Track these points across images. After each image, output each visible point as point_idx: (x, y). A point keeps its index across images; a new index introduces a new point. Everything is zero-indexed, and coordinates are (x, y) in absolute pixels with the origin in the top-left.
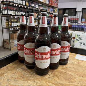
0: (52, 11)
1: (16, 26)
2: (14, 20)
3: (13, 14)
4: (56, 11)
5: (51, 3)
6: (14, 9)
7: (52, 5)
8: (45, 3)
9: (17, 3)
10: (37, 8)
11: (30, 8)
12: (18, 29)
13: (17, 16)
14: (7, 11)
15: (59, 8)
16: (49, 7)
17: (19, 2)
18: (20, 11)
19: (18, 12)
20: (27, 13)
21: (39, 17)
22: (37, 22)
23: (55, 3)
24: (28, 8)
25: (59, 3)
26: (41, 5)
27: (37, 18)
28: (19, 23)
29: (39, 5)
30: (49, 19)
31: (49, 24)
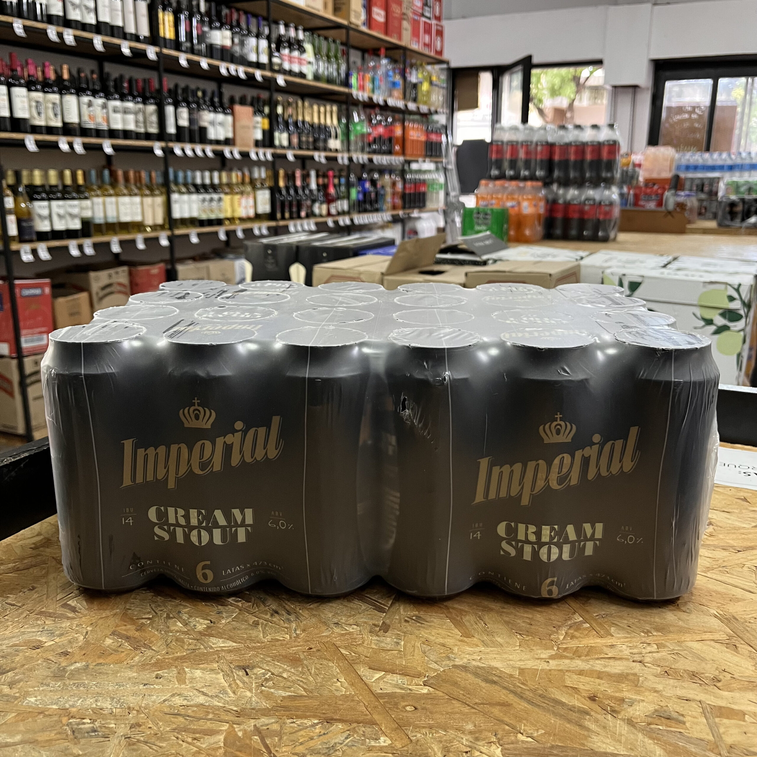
0: (393, 85)
1: (76, 225)
2: (52, 173)
3: (39, 121)
4: (425, 87)
5: (379, 15)
6: (52, 76)
7: (394, 40)
10: (258, 65)
11: (194, 64)
12: (89, 251)
13: (84, 132)
18: (108, 96)
20: (170, 110)
21: (277, 142)
22: (262, 188)
23: (416, 18)
24: (177, 59)
25: (449, 18)
26: (292, 33)
27: (265, 155)
28: (99, 200)
29: (274, 36)
30: (371, 160)
31: (376, 201)
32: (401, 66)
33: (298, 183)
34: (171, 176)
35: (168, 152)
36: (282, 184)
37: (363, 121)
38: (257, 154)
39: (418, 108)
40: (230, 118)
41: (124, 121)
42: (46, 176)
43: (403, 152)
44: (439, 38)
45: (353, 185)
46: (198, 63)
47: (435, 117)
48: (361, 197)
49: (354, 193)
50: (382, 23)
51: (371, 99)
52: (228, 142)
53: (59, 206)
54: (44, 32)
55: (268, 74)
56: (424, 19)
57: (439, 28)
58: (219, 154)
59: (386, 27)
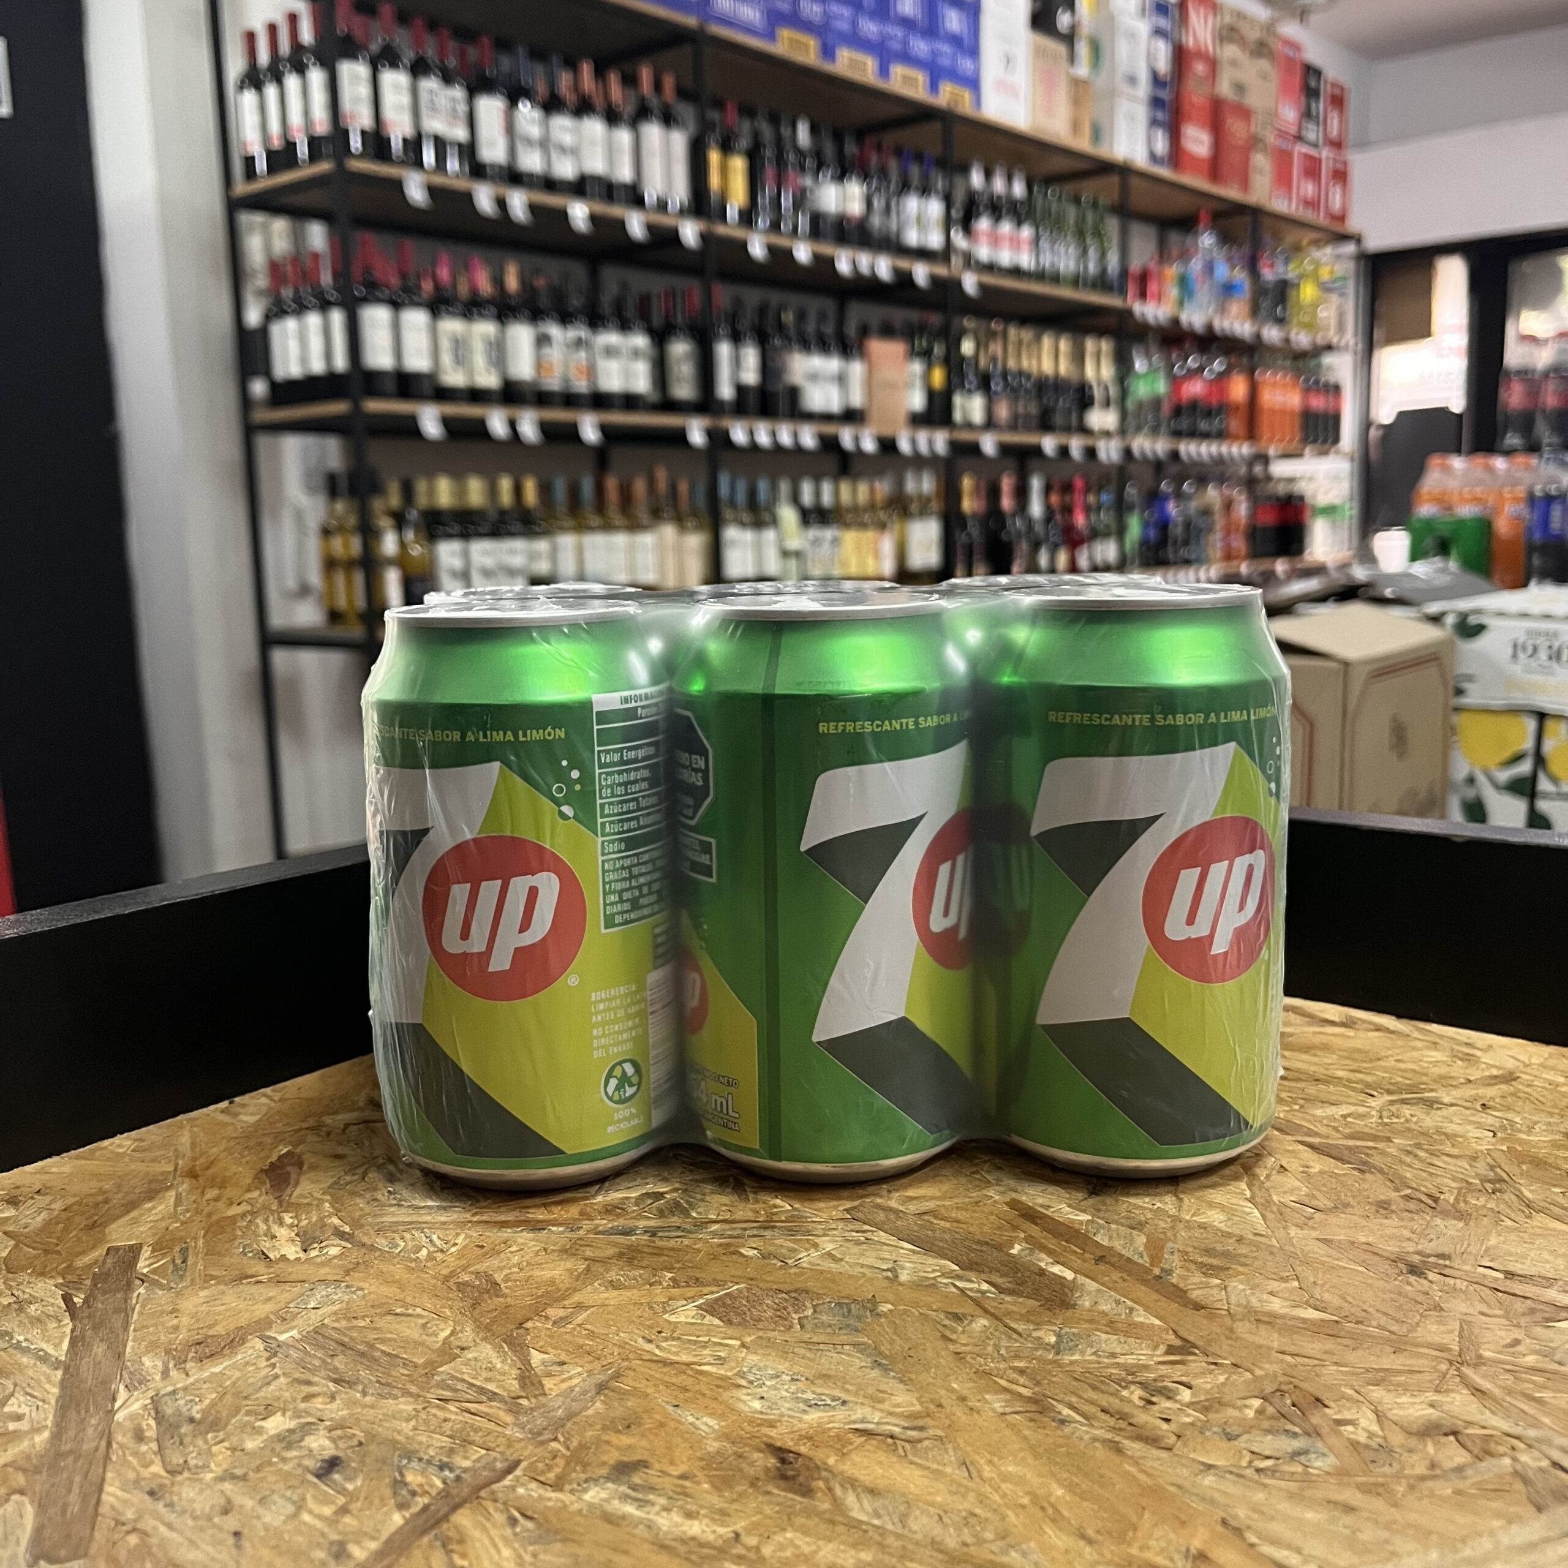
0: (1228, 290)
2: (475, 485)
3: (454, 378)
5: (1197, 141)
7: (1231, 192)
8: (1083, 144)
9: (531, 162)
10: (923, 254)
11: (780, 256)
13: (541, 398)
14: (337, 317)
15: (1378, 240)
16: (1174, 237)
17: (574, 152)
18: (596, 321)
19: (542, 340)
20: (724, 350)
21: (958, 416)
22: (923, 512)
23: (1284, 146)
24: (743, 246)
25: (1364, 144)
26: (999, 185)
27: (930, 443)
28: (567, 541)
29: (959, 197)
30: (1175, 455)
31: (1186, 543)
32: (1246, 249)
33: (1007, 503)
34: (724, 489)
35: (719, 439)
36: (968, 505)
37: (1157, 370)
38: (913, 442)
39: (1287, 340)
40: (857, 369)
41: (627, 374)
42: (461, 492)
43: (1251, 433)
44: (1338, 190)
45: (1131, 508)
46: (789, 253)
47: (1328, 360)
48: (1152, 533)
49: (1135, 527)
50: (1203, 160)
51: (1176, 321)
52: (852, 416)
53: (486, 553)
54: (467, 198)
55: (941, 271)
56: (1304, 149)
57: (1340, 166)
58: (829, 444)
59: (1215, 168)
